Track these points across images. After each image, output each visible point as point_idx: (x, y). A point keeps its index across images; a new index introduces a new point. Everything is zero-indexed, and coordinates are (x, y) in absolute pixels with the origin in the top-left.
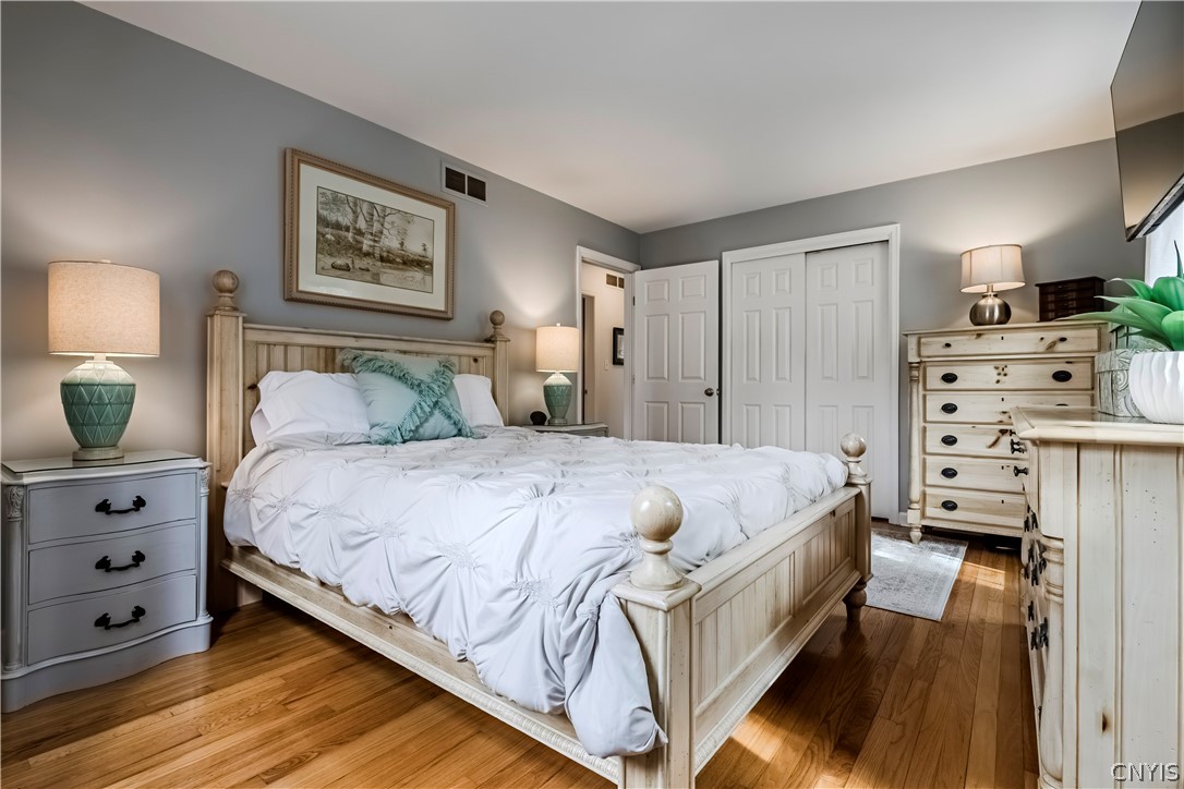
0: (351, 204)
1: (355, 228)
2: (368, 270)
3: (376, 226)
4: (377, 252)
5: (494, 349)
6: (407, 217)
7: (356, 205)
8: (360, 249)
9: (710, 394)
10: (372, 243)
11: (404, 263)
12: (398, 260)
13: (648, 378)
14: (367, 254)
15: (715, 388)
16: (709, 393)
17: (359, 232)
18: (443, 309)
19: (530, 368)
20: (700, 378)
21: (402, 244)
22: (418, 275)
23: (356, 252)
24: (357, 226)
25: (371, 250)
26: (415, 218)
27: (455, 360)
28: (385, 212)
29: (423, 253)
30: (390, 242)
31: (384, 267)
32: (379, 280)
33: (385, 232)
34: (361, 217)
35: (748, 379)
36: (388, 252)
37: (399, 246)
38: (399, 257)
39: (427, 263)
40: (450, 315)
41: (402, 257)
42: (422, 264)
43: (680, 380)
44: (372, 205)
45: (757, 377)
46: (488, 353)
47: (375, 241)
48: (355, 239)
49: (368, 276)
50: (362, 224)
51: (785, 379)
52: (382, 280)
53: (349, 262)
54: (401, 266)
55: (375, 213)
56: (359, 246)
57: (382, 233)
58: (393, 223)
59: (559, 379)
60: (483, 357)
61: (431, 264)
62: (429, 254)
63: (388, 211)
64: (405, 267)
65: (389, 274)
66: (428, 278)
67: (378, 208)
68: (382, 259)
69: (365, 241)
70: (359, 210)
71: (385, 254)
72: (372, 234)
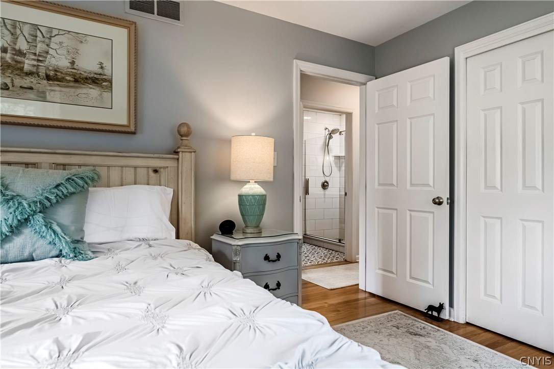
0: (9, 27)
1: (14, 49)
2: (31, 88)
3: (40, 47)
4: (42, 72)
5: (178, 159)
6: (80, 38)
7: (14, 27)
8: (21, 69)
9: (440, 203)
10: (35, 63)
11: (76, 81)
12: (68, 78)
13: (380, 184)
14: (30, 74)
15: (445, 196)
16: (438, 202)
17: (20, 53)
18: (125, 122)
19: (224, 177)
20: (428, 185)
21: (73, 63)
22: (93, 92)
23: (16, 72)
24: (17, 47)
25: (34, 70)
26: (89, 38)
27: (103, 172)
28: (51, 33)
29: (100, 71)
30: (59, 60)
31: (51, 85)
32: (45, 97)
33: (51, 51)
34: (21, 39)
35: (486, 187)
36: (56, 71)
37: (69, 65)
38: (70, 75)
39: (105, 80)
40: (132, 129)
41: (74, 75)
42: (99, 81)
43: (408, 187)
44: (36, 27)
45: (499, 186)
46: (171, 164)
47: (38, 60)
48: (13, 59)
49: (31, 95)
50: (22, 45)
51: (535, 188)
52: (48, 98)
53: (8, 81)
54: (72, 84)
55: (39, 34)
56: (19, 65)
57: (47, 53)
58: (61, 43)
59: (253, 189)
60: (165, 168)
61: (110, 81)
62: (107, 71)
63: (55, 32)
64: (76, 85)
65: (56, 92)
66: (106, 95)
67: (43, 30)
68: (48, 78)
69: (27, 61)
70: (18, 32)
71: (52, 73)
72: (35, 54)
